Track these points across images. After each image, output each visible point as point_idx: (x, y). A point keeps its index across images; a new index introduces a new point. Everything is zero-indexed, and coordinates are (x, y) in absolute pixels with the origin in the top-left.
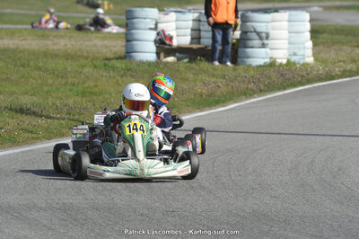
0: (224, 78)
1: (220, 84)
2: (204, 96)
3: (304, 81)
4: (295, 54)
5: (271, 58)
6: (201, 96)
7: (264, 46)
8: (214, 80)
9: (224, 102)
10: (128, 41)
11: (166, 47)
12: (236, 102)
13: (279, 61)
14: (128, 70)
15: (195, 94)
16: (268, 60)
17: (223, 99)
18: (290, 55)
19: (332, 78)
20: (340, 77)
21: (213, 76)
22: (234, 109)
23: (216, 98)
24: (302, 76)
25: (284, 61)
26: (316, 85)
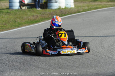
0: (41, 13)
1: (39, 16)
2: (32, 20)
3: (69, 14)
4: (67, 5)
5: (59, 6)
6: (31, 20)
7: (56, 2)
8: (37, 14)
9: (38, 22)
10: (10, 3)
11: (23, 4)
12: (43, 22)
13: (62, 7)
14: (8, 13)
15: (29, 20)
16: (58, 7)
17: (38, 21)
18: (66, 5)
19: (79, 12)
20: (82, 12)
21: (37, 13)
22: (41, 24)
23: (36, 21)
24: (69, 12)
25: (64, 7)
26: (73, 15)
